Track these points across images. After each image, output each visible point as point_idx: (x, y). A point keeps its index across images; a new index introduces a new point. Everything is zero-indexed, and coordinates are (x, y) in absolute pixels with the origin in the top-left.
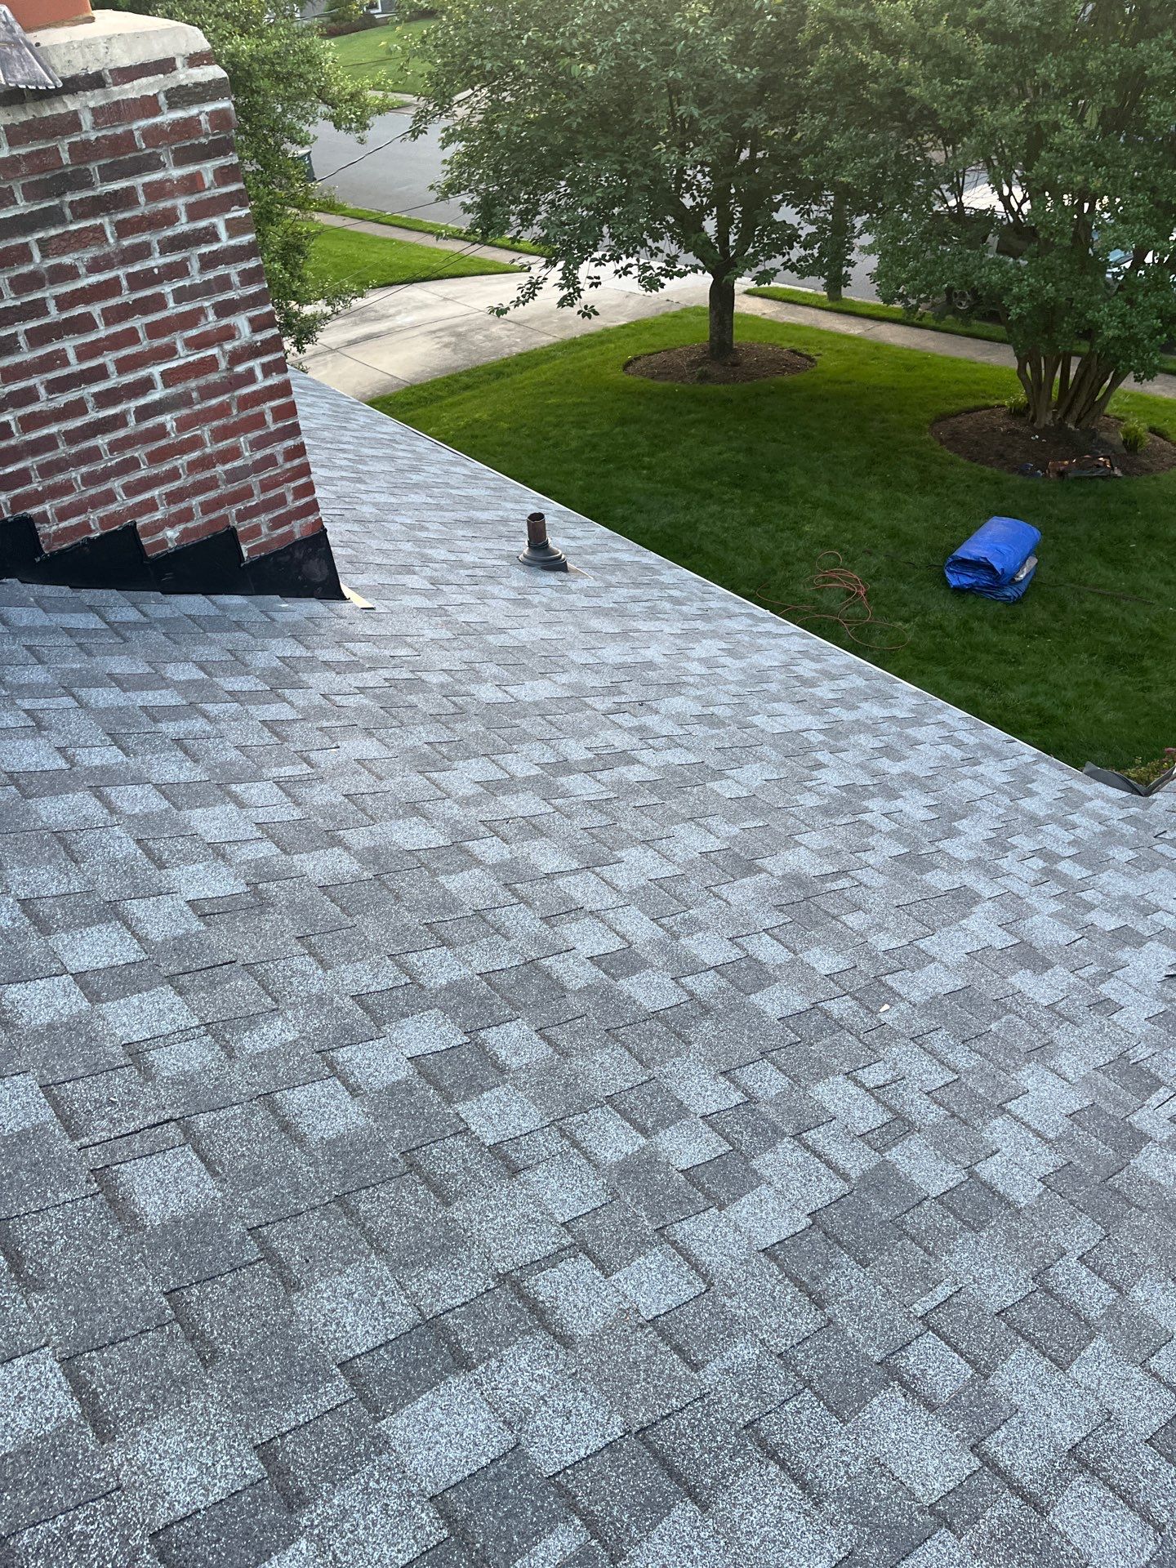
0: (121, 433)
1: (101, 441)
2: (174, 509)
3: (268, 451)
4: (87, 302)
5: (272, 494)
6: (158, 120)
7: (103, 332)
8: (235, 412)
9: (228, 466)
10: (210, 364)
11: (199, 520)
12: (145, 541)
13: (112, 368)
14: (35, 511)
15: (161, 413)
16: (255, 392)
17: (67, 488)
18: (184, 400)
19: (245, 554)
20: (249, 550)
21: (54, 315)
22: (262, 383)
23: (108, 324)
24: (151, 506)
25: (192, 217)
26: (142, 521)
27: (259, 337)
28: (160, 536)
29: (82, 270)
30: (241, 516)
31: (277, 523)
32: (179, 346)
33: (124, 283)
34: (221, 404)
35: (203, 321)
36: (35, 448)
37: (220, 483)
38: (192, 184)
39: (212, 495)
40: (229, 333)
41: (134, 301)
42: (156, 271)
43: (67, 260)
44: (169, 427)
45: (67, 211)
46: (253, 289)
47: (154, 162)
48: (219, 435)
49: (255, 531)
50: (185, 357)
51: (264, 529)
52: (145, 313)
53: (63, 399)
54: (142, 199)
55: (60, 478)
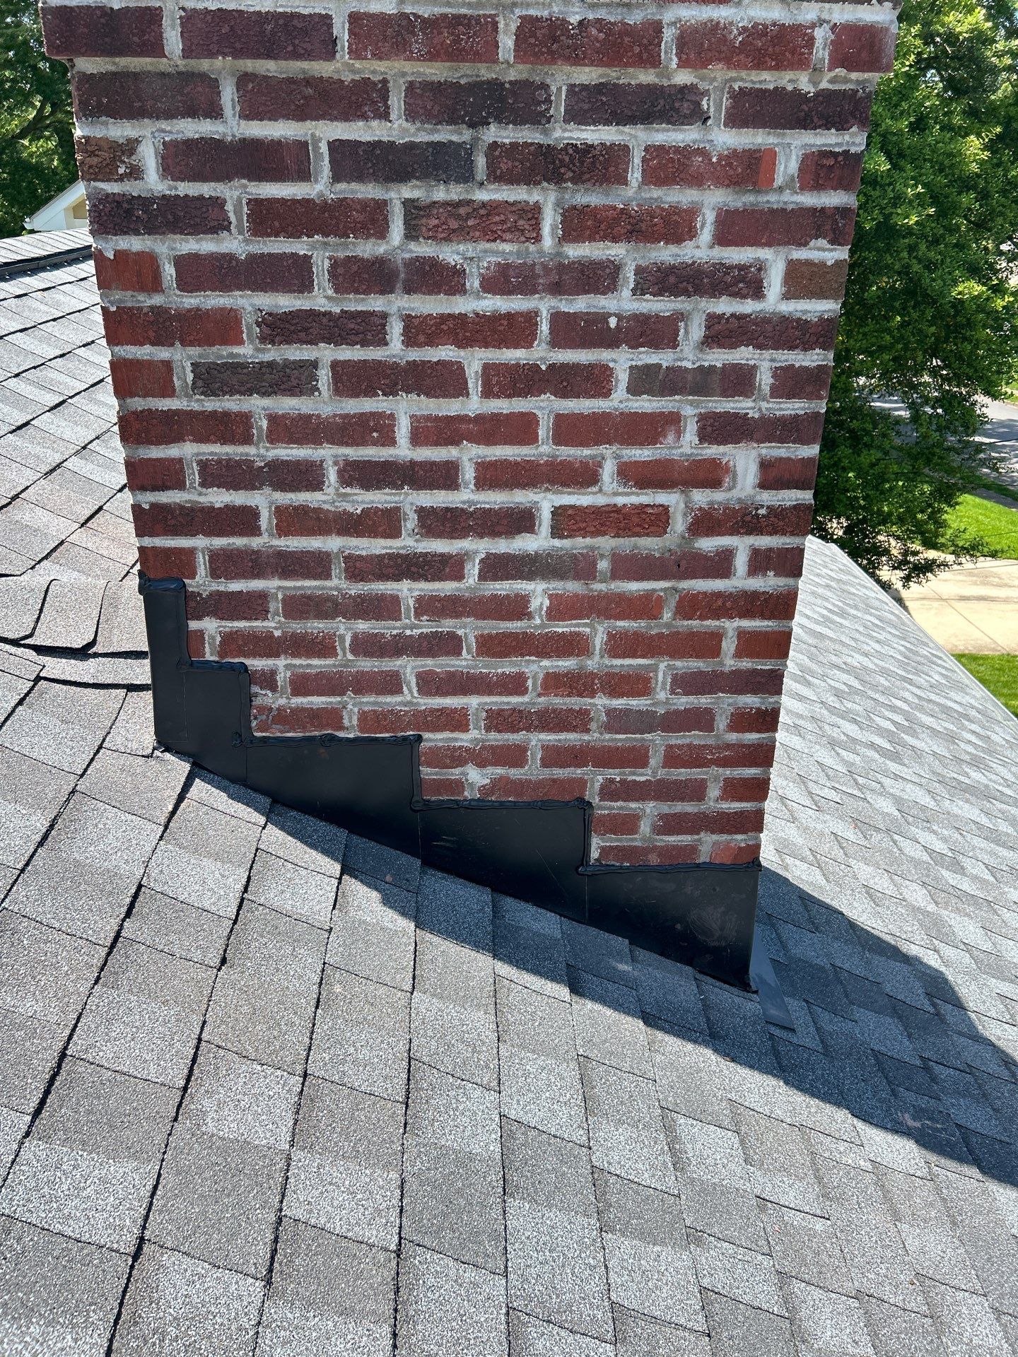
0: (446, 587)
1: (407, 590)
2: (495, 738)
3: (704, 701)
4: (461, 344)
5: (682, 774)
7: (474, 404)
8: (667, 615)
9: (619, 703)
10: (656, 520)
11: (532, 771)
12: (428, 772)
13: (469, 473)
14: (257, 664)
15: (530, 577)
16: (718, 595)
17: (323, 647)
18: (582, 568)
19: (595, 854)
20: (605, 851)
21: (395, 349)
22: (741, 580)
23: (487, 393)
24: (457, 721)
25: (724, 237)
26: (434, 739)
27: (770, 498)
28: (455, 773)
29: (474, 283)
30: (609, 791)
31: (671, 824)
32: (608, 471)
33: (544, 328)
34: (648, 595)
35: (670, 438)
36: (289, 565)
37: (593, 726)
39: (571, 738)
40: (711, 475)
41: (552, 367)
42: (613, 322)
43: (450, 254)
44: (534, 604)
45: (481, 162)
46: (794, 407)
47: (686, 108)
48: (620, 645)
49: (628, 824)
51: (645, 827)
52: (563, 394)
53: (364, 499)
54: (635, 176)
55: (316, 626)
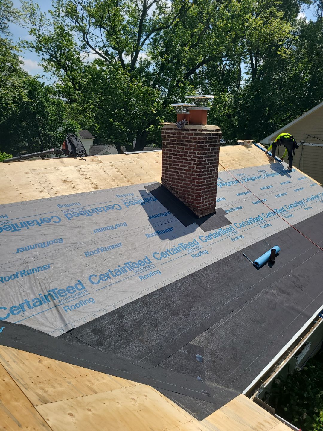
6: (192, 136)
38: (195, 146)
50: (187, 168)
